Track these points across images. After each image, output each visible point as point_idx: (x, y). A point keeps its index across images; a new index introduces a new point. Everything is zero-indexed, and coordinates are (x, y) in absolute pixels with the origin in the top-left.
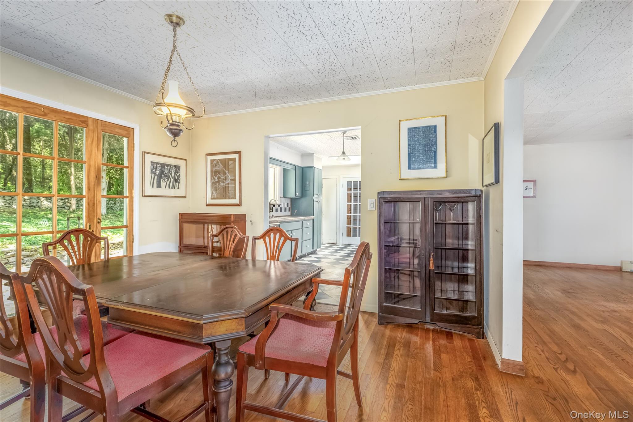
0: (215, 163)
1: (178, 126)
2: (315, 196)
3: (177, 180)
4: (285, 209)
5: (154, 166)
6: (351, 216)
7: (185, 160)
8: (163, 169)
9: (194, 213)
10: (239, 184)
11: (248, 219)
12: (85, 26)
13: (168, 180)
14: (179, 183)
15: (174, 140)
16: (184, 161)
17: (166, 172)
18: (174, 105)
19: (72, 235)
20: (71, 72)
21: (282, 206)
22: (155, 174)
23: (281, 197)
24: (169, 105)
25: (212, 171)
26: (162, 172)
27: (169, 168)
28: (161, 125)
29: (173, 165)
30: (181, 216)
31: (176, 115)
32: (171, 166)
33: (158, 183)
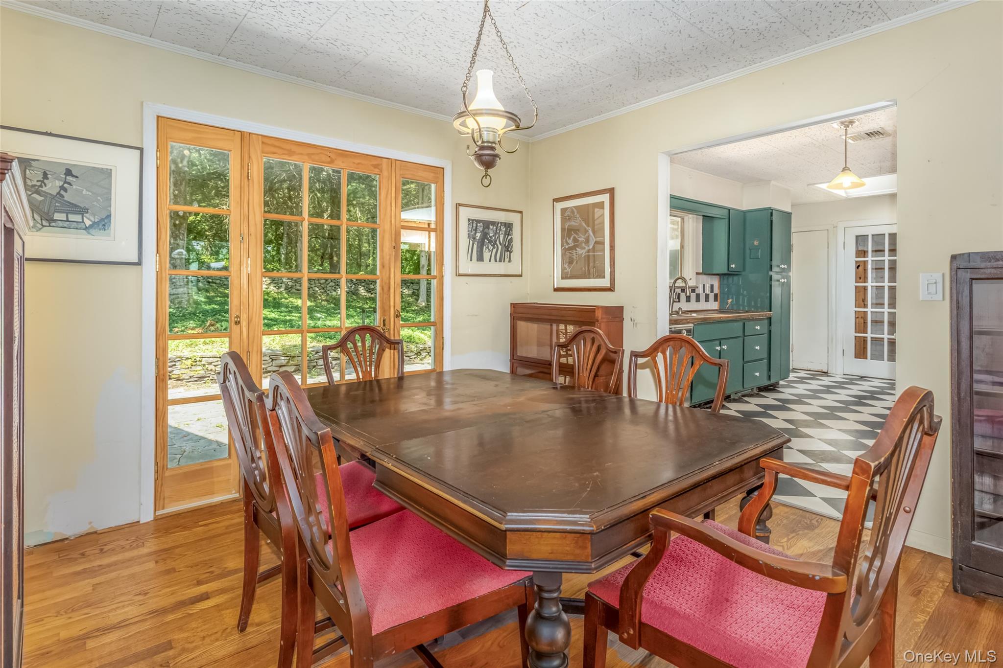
0: (569, 213)
1: (493, 148)
2: (775, 269)
3: (508, 248)
4: (707, 296)
5: (473, 226)
6: (865, 313)
7: (521, 212)
8: (486, 230)
9: (534, 303)
10: (610, 250)
11: (626, 315)
12: (369, 15)
13: (494, 248)
14: (511, 252)
15: (486, 175)
16: (519, 215)
17: (491, 235)
18: (484, 112)
19: (357, 335)
20: (363, 94)
21: (700, 290)
22: (474, 238)
23: (697, 274)
24: (476, 114)
25: (563, 230)
26: (485, 235)
27: (495, 228)
28: (468, 151)
29: (501, 223)
30: (513, 308)
31: (489, 130)
32: (498, 224)
33: (479, 253)
